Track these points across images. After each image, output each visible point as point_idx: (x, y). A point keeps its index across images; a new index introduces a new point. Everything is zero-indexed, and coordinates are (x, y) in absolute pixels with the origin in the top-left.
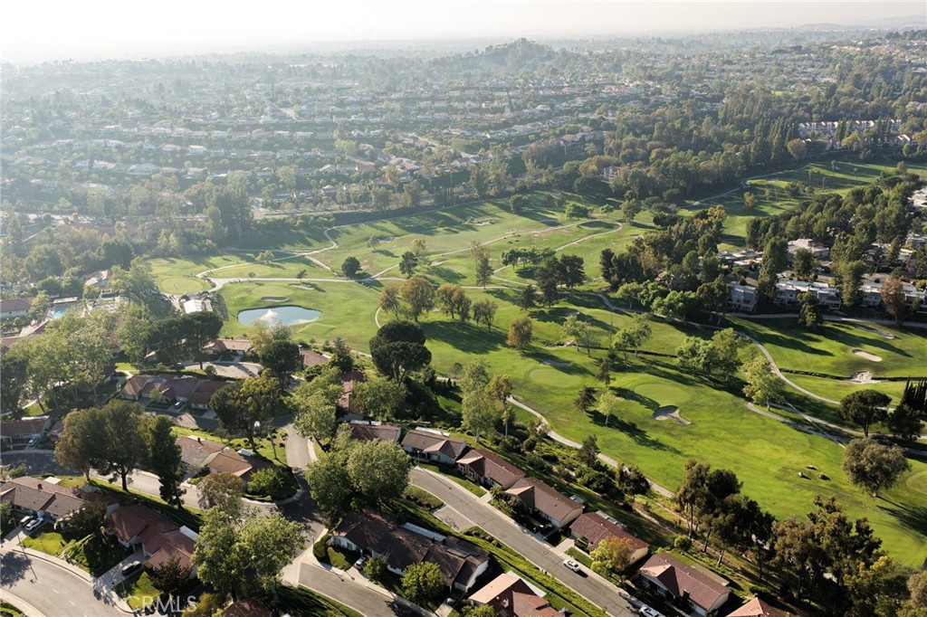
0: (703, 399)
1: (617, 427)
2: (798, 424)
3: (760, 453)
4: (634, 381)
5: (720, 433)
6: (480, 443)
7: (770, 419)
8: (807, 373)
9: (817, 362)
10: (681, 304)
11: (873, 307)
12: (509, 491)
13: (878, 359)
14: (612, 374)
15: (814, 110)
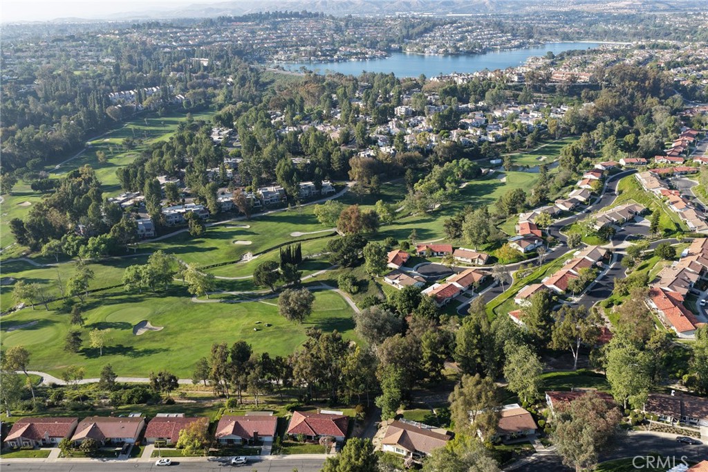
0: (161, 308)
1: (109, 353)
2: (229, 299)
3: (221, 327)
4: (102, 314)
5: (187, 326)
6: (13, 415)
7: (213, 303)
8: (214, 266)
9: (216, 256)
10: (103, 245)
11: (228, 211)
12: (74, 438)
13: (249, 243)
14: (83, 315)
15: (112, 83)
